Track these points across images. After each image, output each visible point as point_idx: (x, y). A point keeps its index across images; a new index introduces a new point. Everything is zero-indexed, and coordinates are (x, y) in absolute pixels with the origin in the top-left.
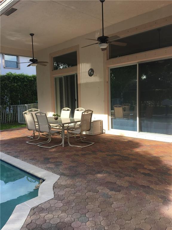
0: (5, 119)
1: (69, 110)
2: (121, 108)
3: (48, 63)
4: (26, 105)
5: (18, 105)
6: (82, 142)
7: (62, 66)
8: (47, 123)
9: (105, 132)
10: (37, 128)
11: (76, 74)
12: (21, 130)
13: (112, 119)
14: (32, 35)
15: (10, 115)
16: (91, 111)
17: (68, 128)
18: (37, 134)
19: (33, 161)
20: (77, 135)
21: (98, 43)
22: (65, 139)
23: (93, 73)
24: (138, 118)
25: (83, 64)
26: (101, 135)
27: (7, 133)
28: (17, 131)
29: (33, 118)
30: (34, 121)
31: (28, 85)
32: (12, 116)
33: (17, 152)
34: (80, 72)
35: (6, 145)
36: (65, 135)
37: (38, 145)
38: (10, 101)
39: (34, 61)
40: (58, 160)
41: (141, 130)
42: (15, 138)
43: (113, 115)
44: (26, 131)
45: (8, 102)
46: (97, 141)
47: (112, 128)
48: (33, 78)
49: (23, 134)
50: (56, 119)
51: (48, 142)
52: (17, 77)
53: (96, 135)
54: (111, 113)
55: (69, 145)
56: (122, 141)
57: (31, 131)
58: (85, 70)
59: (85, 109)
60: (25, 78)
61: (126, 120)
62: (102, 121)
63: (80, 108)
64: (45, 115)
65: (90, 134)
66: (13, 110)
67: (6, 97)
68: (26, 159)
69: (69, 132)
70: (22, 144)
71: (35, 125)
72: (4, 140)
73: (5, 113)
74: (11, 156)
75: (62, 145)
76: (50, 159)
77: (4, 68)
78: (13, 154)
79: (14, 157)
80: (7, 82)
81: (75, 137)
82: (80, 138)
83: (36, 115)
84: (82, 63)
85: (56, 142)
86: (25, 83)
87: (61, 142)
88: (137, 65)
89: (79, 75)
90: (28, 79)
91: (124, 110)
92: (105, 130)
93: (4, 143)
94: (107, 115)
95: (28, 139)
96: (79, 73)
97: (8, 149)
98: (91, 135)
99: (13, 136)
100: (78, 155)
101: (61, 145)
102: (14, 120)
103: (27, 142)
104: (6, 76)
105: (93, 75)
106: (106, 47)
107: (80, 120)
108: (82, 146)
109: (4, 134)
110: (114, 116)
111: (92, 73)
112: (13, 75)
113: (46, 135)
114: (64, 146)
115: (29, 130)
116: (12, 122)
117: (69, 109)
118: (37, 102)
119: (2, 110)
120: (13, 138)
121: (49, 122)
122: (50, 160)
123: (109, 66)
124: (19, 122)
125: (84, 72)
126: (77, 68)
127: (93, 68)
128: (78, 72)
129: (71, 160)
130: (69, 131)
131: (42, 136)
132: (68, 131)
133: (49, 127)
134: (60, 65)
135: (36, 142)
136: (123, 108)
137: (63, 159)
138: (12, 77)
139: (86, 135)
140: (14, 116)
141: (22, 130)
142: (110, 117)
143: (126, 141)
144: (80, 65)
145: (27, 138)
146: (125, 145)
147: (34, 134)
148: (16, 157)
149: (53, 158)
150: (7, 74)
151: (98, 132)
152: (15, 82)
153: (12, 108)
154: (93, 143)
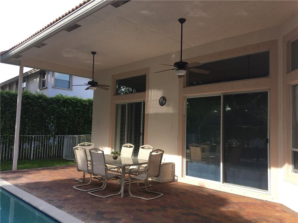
0: (46, 153)
1: (133, 147)
2: (200, 148)
3: (110, 87)
4: (76, 136)
5: (65, 136)
6: (148, 193)
7: (124, 89)
8: (104, 164)
9: (177, 180)
10: (89, 168)
11: (143, 101)
12: (66, 169)
13: (187, 162)
14: (94, 53)
15: (54, 148)
16: (161, 151)
17: (131, 172)
18: (88, 176)
19: (83, 216)
20: (140, 182)
21: (175, 69)
22: (125, 186)
23: (166, 102)
24: (221, 164)
25: (153, 90)
26: (172, 183)
27: (48, 171)
28: (62, 170)
29: (85, 155)
30: (87, 159)
31: (80, 110)
32: (56, 149)
33: (61, 200)
34: (149, 99)
35: (47, 189)
36: (126, 180)
37: (89, 193)
38: (57, 129)
39: (92, 84)
40: (115, 216)
41: (225, 180)
42: (58, 180)
43: (188, 156)
44: (72, 171)
45: (53, 130)
46: (166, 191)
47: (187, 174)
48: (89, 102)
49: (69, 175)
50: (115, 158)
51: (101, 189)
52: (69, 101)
53: (165, 183)
54: (186, 154)
55: (130, 195)
56: (201, 194)
57: (81, 172)
58: (155, 98)
59: (152, 148)
60: (78, 102)
61: (206, 165)
62: (174, 164)
63: (147, 145)
64: (102, 152)
65: (158, 181)
66: (59, 141)
67: (51, 124)
68: (72, 212)
69: (131, 177)
70: (68, 190)
71: (88, 165)
72: (44, 182)
73: (47, 145)
74: (53, 205)
75: (121, 194)
76: (106, 214)
77: (53, 87)
78: (56, 203)
79: (57, 207)
80: (55, 106)
81: (138, 184)
82: (144, 186)
83: (90, 152)
84: (151, 89)
85: (113, 189)
86: (77, 108)
87: (119, 189)
88: (220, 96)
89: (147, 104)
90: (82, 104)
91: (203, 151)
92: (177, 177)
93: (45, 187)
94: (180, 157)
95: (76, 183)
96: (148, 101)
97: (49, 196)
98: (159, 183)
99: (56, 177)
100: (142, 211)
101: (119, 194)
102: (58, 155)
103: (74, 187)
104: (55, 98)
105: (165, 104)
106: (184, 74)
107: (147, 162)
108: (146, 197)
109: (44, 173)
110: (189, 158)
111: (164, 102)
112: (63, 98)
113: (100, 179)
114: (124, 196)
115: (79, 170)
116: (55, 158)
117: (132, 145)
118: (91, 134)
119: (44, 141)
120: (56, 180)
121: (106, 162)
122: (105, 216)
123: (185, 95)
124: (64, 157)
125: (154, 100)
126: (146, 95)
127: (165, 96)
128: (146, 100)
129: (133, 217)
130: (131, 175)
131: (94, 179)
132: (129, 175)
133: (105, 168)
134: (122, 87)
135: (86, 187)
136: (201, 148)
137: (122, 215)
138: (62, 100)
139: (152, 182)
140: (58, 149)
141: (68, 170)
142: (185, 160)
143: (205, 194)
144: (150, 91)
145: (75, 181)
146: (204, 200)
147: (84, 176)
148: (60, 207)
149: (109, 213)
150: (57, 96)
151: (168, 178)
152: (64, 107)
153: (57, 139)
154: (162, 194)
